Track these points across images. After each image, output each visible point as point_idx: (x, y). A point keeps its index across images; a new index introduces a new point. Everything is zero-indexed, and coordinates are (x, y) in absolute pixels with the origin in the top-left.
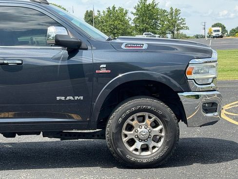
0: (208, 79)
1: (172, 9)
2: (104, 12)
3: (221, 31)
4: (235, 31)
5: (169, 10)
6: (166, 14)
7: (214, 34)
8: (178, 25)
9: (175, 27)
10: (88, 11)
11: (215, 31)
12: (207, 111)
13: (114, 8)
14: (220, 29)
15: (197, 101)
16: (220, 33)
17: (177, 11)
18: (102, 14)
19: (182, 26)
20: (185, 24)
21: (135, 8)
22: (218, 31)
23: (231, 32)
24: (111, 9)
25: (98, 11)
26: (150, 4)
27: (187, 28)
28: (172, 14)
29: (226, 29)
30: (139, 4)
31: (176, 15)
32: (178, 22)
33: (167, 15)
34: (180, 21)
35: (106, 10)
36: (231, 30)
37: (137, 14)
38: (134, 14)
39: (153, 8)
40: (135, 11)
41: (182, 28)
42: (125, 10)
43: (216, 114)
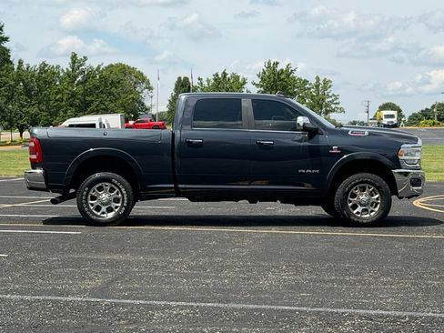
0: (414, 160)
1: (318, 79)
2: (208, 81)
3: (396, 116)
4: (417, 116)
5: (313, 81)
6: (308, 86)
7: (385, 121)
8: (327, 105)
9: (322, 108)
10: (180, 78)
11: (387, 116)
12: (413, 185)
13: (225, 74)
14: (395, 113)
15: (406, 178)
16: (395, 120)
17: (326, 82)
18: (205, 83)
19: (333, 106)
20: (338, 103)
21: (259, 76)
22: (392, 116)
23: (410, 118)
24: (220, 76)
25: (199, 79)
26: (282, 70)
27: (342, 111)
28: (317, 86)
29: (403, 113)
30: (265, 69)
31: (325, 88)
32: (327, 100)
33: (309, 89)
34: (331, 99)
35: (211, 78)
36: (411, 114)
37: (262, 86)
38: (257, 85)
39: (288, 76)
40: (258, 81)
41: (333, 111)
42: (241, 78)
43: (420, 188)
